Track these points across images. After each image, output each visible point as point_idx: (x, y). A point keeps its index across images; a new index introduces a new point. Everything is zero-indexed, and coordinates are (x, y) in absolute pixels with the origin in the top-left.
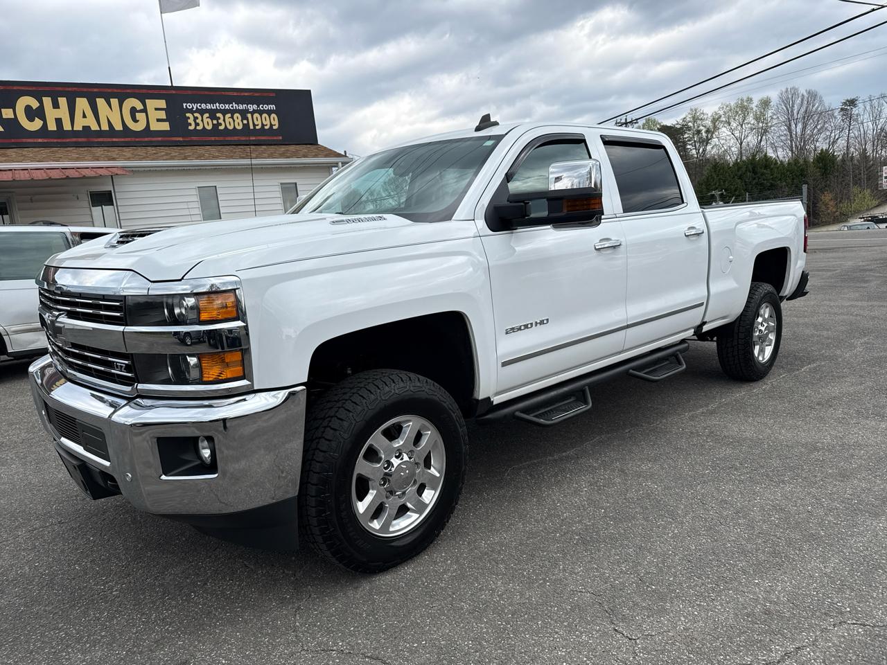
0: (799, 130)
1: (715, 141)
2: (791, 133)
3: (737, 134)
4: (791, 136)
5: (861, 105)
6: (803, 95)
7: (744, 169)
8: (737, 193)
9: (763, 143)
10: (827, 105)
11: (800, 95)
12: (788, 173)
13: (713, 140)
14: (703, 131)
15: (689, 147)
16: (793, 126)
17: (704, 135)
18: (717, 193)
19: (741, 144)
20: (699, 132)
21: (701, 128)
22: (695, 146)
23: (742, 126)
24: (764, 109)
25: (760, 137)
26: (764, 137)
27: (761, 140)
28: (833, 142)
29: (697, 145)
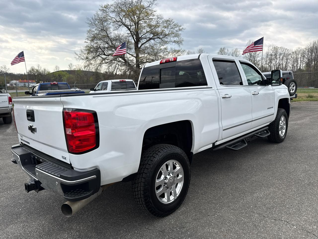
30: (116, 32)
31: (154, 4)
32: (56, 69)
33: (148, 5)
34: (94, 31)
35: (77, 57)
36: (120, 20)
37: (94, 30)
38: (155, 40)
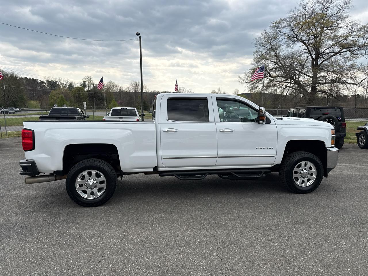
30: (290, 50)
31: (348, 7)
32: (235, 92)
33: (338, 11)
34: (261, 52)
35: (241, 81)
36: (294, 34)
37: (261, 50)
38: (341, 55)
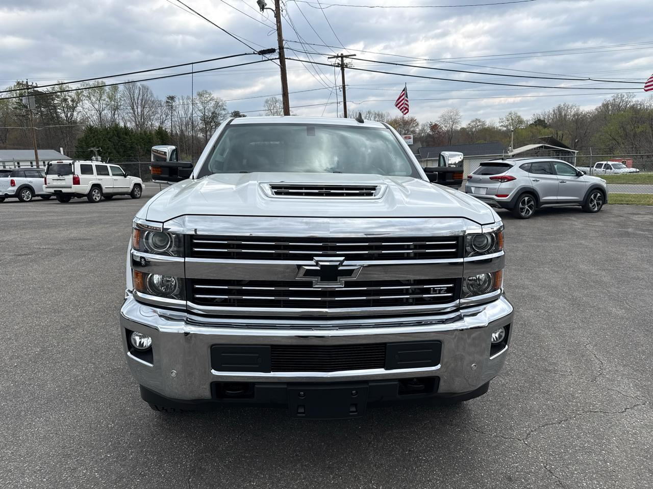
0: (139, 110)
1: (79, 108)
2: (134, 111)
3: (97, 106)
4: (134, 114)
5: (177, 101)
6: (139, 87)
7: (111, 134)
8: (109, 150)
9: (116, 116)
10: (155, 96)
11: (138, 87)
12: (141, 140)
13: (78, 108)
14: (69, 100)
15: (59, 110)
16: (135, 107)
17: (70, 103)
18: (95, 149)
19: (100, 114)
20: (65, 100)
21: (67, 97)
22: (64, 111)
23: (99, 101)
24: (114, 92)
25: (113, 112)
26: (117, 112)
27: (114, 114)
28: (163, 122)
29: (66, 110)
